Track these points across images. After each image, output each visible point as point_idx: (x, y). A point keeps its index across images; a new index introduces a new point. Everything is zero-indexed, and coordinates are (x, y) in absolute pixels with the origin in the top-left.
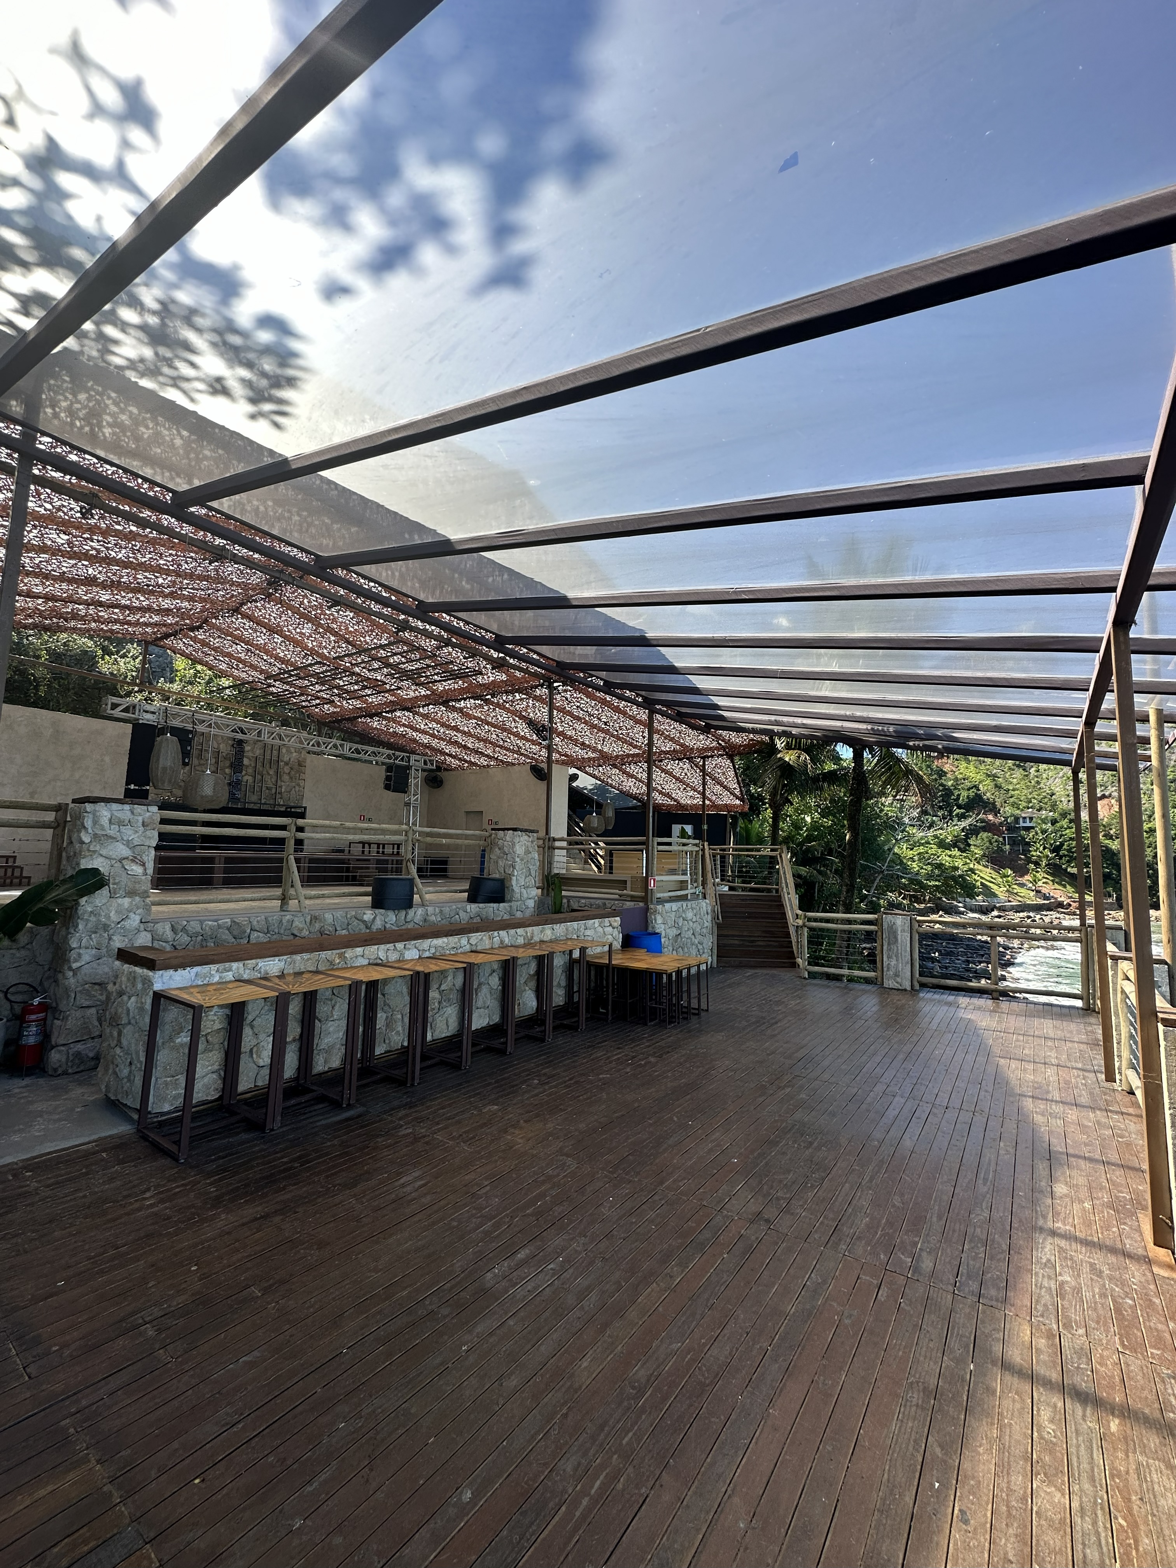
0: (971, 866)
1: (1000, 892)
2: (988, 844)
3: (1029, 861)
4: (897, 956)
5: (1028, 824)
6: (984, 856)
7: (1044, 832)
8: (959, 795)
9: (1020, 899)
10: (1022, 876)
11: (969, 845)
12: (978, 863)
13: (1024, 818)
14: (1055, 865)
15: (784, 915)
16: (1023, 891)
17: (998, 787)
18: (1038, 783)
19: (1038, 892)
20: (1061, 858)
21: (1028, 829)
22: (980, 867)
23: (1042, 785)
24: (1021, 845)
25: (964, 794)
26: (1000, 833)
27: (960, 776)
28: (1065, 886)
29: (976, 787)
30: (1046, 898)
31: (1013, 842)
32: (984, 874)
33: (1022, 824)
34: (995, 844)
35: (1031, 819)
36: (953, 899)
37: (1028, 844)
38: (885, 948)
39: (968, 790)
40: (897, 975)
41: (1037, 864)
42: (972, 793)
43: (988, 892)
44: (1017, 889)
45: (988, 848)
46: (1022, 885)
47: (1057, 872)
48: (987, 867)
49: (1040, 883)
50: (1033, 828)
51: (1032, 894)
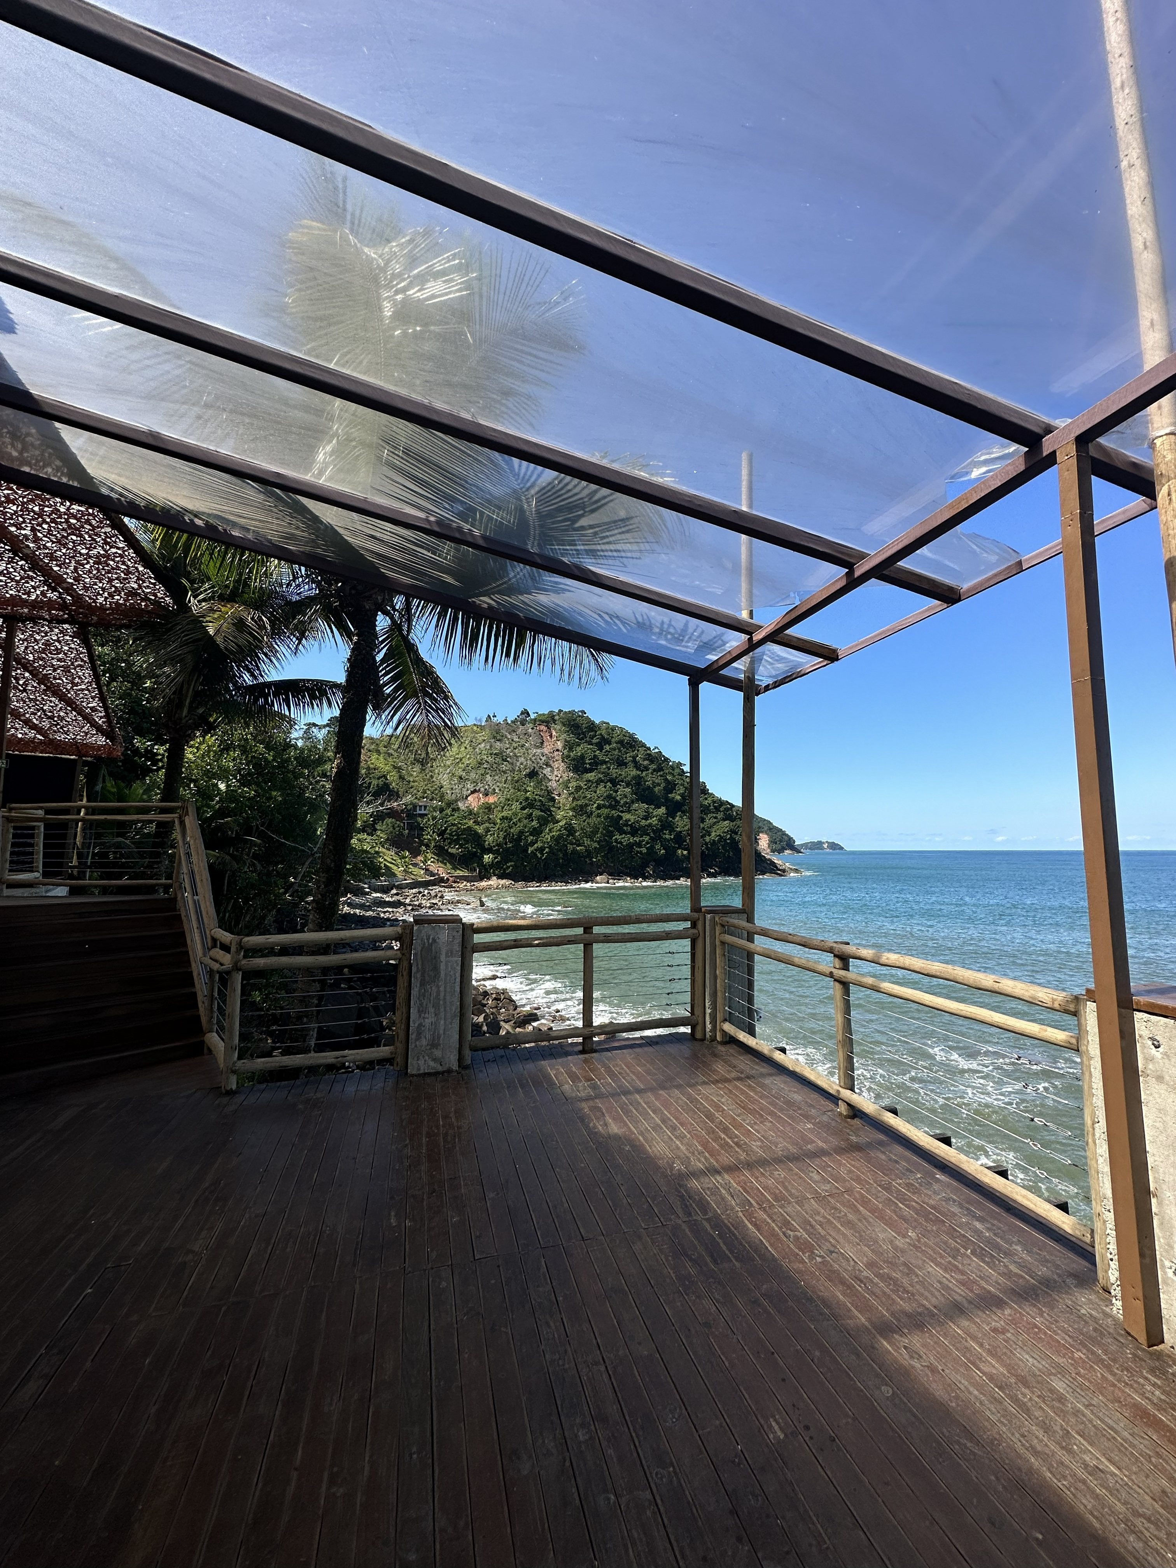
0: (377, 849)
1: (398, 871)
2: (391, 829)
3: (421, 843)
4: (436, 1006)
5: (423, 812)
6: (387, 839)
7: (434, 818)
8: (370, 783)
9: (413, 877)
10: (415, 857)
11: (376, 830)
12: (383, 846)
13: (421, 806)
14: (440, 846)
15: (180, 939)
16: (415, 870)
17: (401, 778)
18: (432, 777)
19: (427, 870)
20: (444, 841)
21: (422, 816)
22: (384, 850)
23: (434, 779)
24: (417, 829)
25: (375, 782)
26: (401, 819)
27: (372, 766)
28: (445, 864)
29: (385, 776)
30: (432, 875)
31: (411, 827)
32: (388, 857)
33: (418, 812)
34: (397, 829)
35: (425, 807)
36: (360, 881)
37: (422, 829)
38: (415, 992)
39: (378, 779)
40: (434, 1045)
41: (427, 846)
42: (381, 782)
43: (390, 874)
44: (412, 869)
45: (391, 832)
46: (415, 865)
47: (442, 854)
48: (388, 849)
49: (429, 863)
50: (426, 815)
51: (422, 872)
